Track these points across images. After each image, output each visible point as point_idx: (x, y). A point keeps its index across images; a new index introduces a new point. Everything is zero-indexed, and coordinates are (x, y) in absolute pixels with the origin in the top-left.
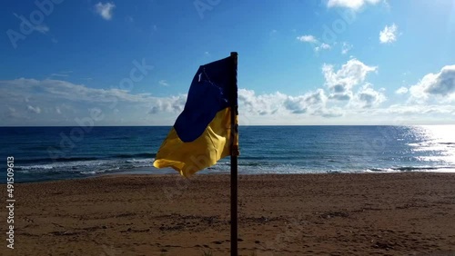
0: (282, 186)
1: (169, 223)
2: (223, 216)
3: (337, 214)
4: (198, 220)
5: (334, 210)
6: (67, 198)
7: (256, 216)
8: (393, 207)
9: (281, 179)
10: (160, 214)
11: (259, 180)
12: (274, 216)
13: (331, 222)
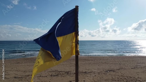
0: (92, 60)
1: (54, 73)
2: (72, 71)
3: (111, 71)
4: (64, 73)
5: (110, 69)
6: (21, 65)
7: (84, 71)
8: (130, 68)
9: (92, 58)
10: (51, 70)
11: (84, 58)
12: (89, 71)
13: (109, 74)
